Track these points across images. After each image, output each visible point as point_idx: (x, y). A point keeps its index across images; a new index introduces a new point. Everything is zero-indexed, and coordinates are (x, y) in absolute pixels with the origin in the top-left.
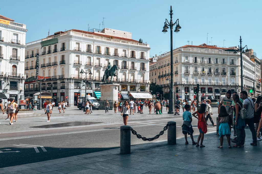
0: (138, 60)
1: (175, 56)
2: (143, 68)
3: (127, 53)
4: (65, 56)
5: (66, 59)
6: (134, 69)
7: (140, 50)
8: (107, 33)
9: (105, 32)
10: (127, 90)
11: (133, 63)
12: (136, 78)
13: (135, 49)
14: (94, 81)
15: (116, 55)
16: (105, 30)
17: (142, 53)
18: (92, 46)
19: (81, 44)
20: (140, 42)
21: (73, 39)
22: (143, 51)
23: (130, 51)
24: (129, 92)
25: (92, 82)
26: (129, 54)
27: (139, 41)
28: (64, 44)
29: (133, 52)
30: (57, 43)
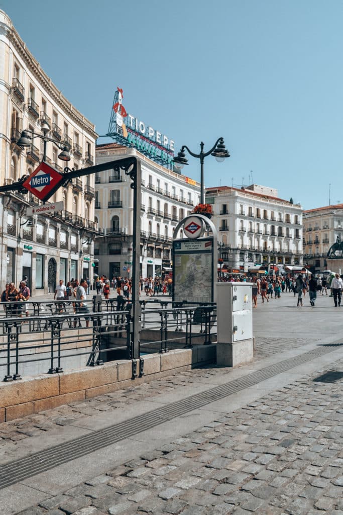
0: (293, 226)
1: (323, 220)
2: (297, 236)
3: (282, 217)
4: (228, 222)
5: (229, 224)
6: (288, 237)
7: (295, 213)
8: (257, 190)
9: (255, 190)
10: (282, 263)
11: (288, 229)
12: (291, 249)
13: (289, 212)
14: (254, 252)
15: (273, 219)
16: (255, 187)
17: (296, 216)
18: (253, 208)
19: (244, 206)
20: (291, 202)
21: (238, 200)
22: (297, 215)
23: (285, 214)
24: (284, 265)
25: (254, 253)
26: (284, 218)
27: (289, 201)
28: (225, 207)
29: (288, 216)
30: (213, 203)
